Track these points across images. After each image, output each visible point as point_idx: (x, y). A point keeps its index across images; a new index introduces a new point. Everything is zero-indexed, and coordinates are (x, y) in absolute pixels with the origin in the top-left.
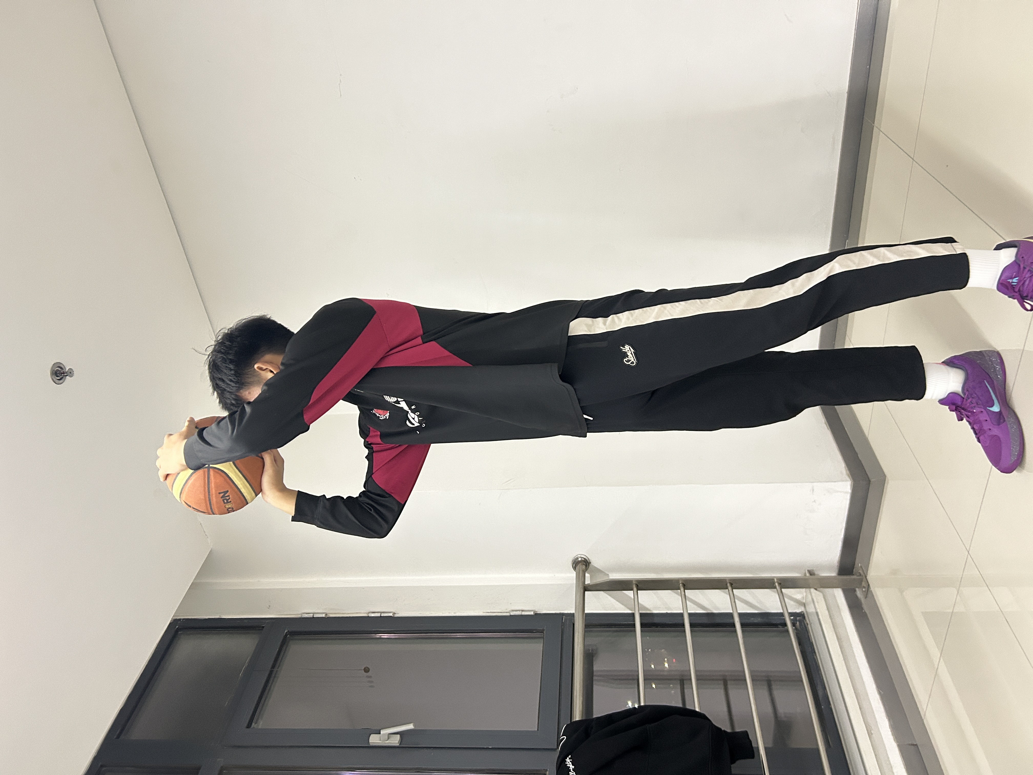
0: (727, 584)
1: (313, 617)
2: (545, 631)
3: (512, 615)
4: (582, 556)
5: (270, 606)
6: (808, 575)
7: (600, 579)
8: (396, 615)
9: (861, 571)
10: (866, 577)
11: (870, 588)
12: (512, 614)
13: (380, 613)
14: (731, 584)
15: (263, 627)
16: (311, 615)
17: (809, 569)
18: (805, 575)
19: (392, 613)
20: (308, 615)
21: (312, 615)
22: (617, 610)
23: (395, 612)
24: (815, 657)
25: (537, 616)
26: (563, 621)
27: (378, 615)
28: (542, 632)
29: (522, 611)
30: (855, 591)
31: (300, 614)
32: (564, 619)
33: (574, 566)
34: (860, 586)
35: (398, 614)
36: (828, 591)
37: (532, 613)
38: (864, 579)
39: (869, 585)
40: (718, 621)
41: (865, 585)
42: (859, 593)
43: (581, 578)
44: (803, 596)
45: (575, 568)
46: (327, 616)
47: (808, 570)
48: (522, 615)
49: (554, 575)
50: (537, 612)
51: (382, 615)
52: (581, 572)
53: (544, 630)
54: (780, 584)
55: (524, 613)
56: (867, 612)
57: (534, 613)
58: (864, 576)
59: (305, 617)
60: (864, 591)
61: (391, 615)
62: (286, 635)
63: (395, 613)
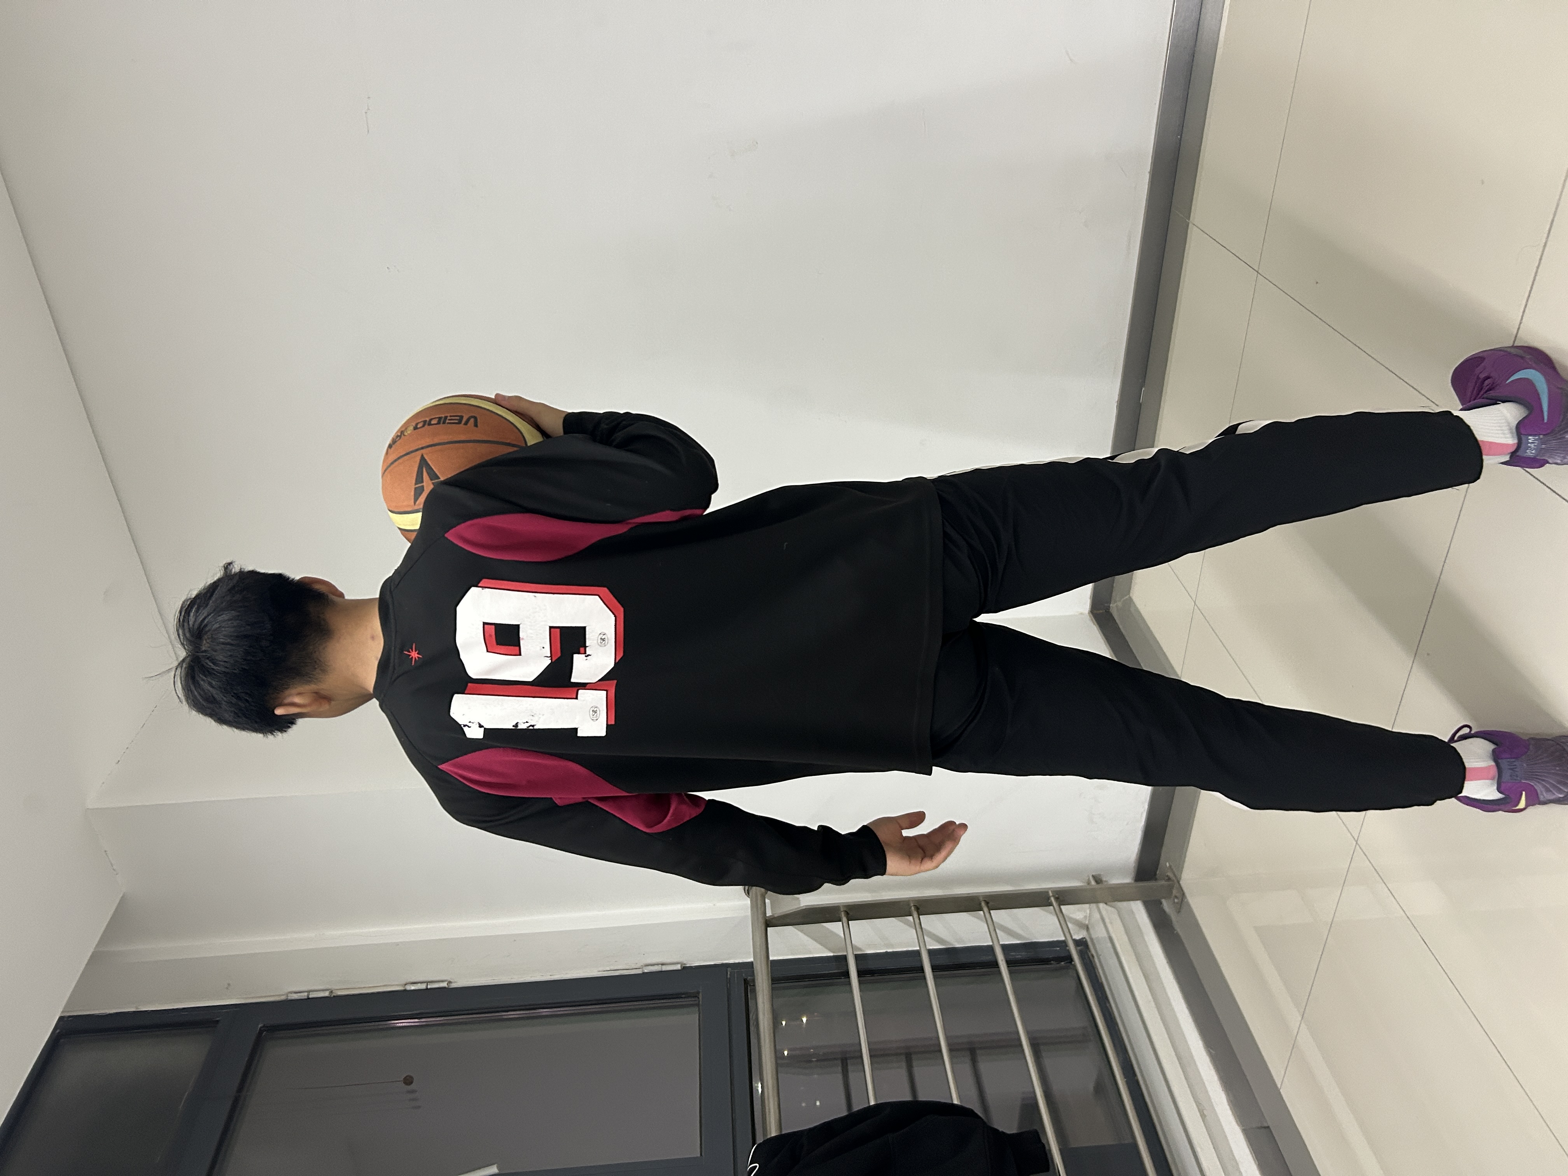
0: (980, 904)
1: (309, 998)
2: (701, 995)
3: (647, 973)
5: (229, 985)
6: (1093, 883)
7: (789, 907)
8: (453, 985)
9: (1170, 874)
10: (1179, 882)
11: (1186, 898)
13: (426, 984)
14: (987, 903)
15: (218, 1021)
16: (304, 996)
18: (1089, 883)
19: (447, 982)
20: (299, 994)
21: (306, 994)
22: (811, 953)
23: (451, 981)
24: (1108, 1005)
25: (687, 971)
26: (729, 976)
27: (423, 986)
28: (696, 996)
29: (662, 964)
30: (1161, 903)
31: (283, 995)
32: (729, 973)
34: (1168, 894)
35: (455, 982)
36: (1124, 905)
37: (678, 967)
38: (1176, 885)
39: (1184, 894)
41: (1177, 895)
42: (1166, 905)
43: (758, 906)
44: (1085, 915)
46: (334, 994)
47: (1093, 876)
48: (661, 971)
49: (714, 905)
50: (685, 964)
51: (429, 987)
52: (759, 897)
53: (698, 993)
54: (1057, 899)
55: (665, 968)
56: (1181, 934)
57: (681, 966)
58: (1176, 881)
59: (293, 998)
60: (1177, 903)
61: (445, 985)
62: (261, 1032)
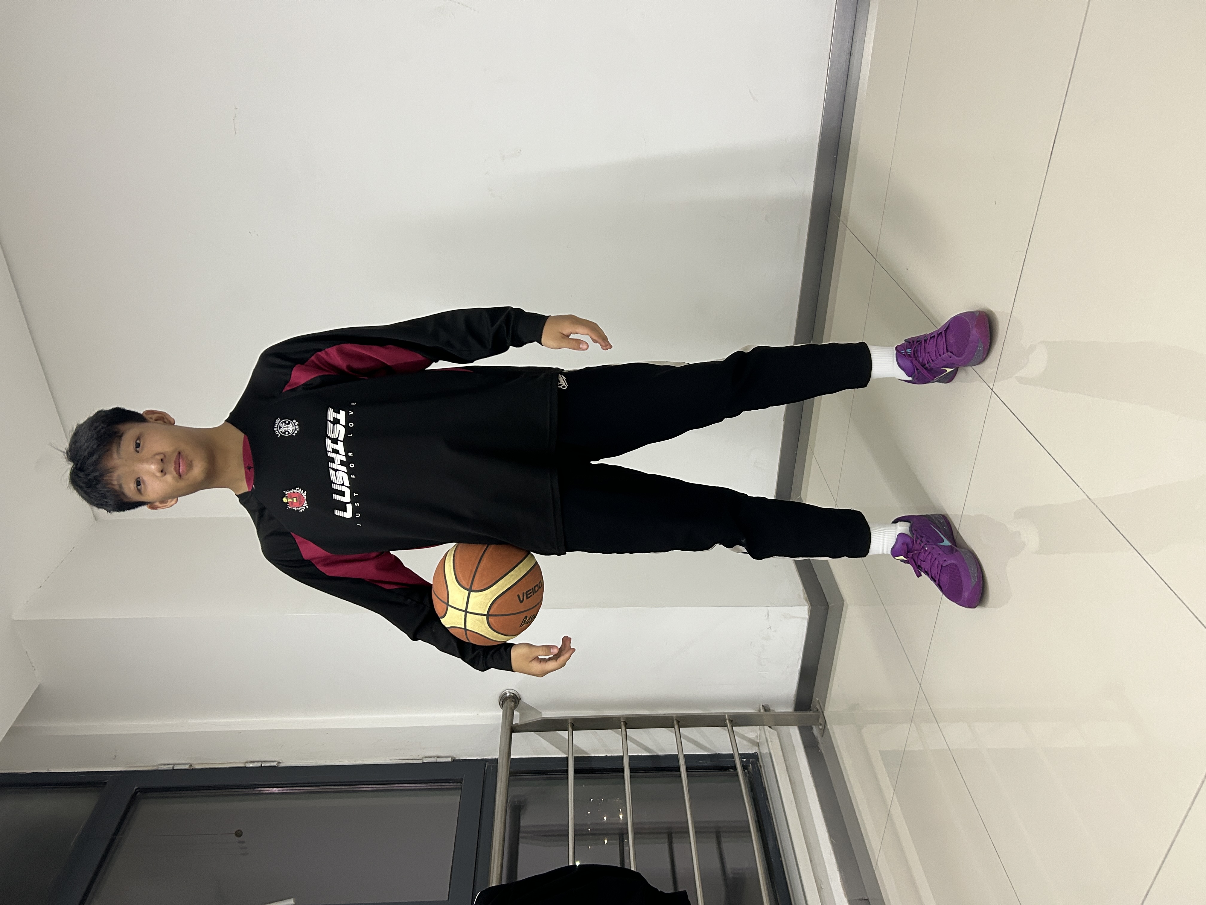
0: (673, 722)
1: (174, 769)
2: (463, 781)
3: (425, 763)
4: (511, 691)
5: (116, 756)
6: (762, 711)
7: (532, 718)
8: (282, 765)
9: (818, 707)
10: (823, 713)
11: (827, 725)
12: (425, 761)
13: (261, 763)
14: (678, 722)
15: (106, 783)
16: (170, 767)
17: (763, 704)
18: (760, 711)
19: (276, 763)
20: (167, 766)
21: (172, 766)
22: (550, 754)
23: (280, 761)
24: (767, 804)
25: (456, 763)
26: (486, 768)
27: (259, 765)
28: (460, 781)
29: (438, 757)
30: (812, 728)
31: (155, 766)
32: (487, 766)
33: (501, 703)
34: (817, 724)
35: (283, 763)
36: (784, 729)
37: (449, 760)
38: (822, 715)
39: (825, 722)
40: (663, 765)
41: (822, 723)
42: (816, 731)
43: (508, 716)
44: (757, 735)
45: (502, 705)
46: (192, 768)
47: (763, 706)
48: (436, 762)
49: (478, 714)
50: (455, 758)
51: (263, 765)
52: (508, 710)
53: (462, 779)
54: (731, 721)
55: (439, 760)
56: (823, 752)
57: (451, 759)
58: (821, 712)
59: (162, 769)
60: (821, 729)
61: (275, 764)
62: (136, 793)
63: (280, 763)
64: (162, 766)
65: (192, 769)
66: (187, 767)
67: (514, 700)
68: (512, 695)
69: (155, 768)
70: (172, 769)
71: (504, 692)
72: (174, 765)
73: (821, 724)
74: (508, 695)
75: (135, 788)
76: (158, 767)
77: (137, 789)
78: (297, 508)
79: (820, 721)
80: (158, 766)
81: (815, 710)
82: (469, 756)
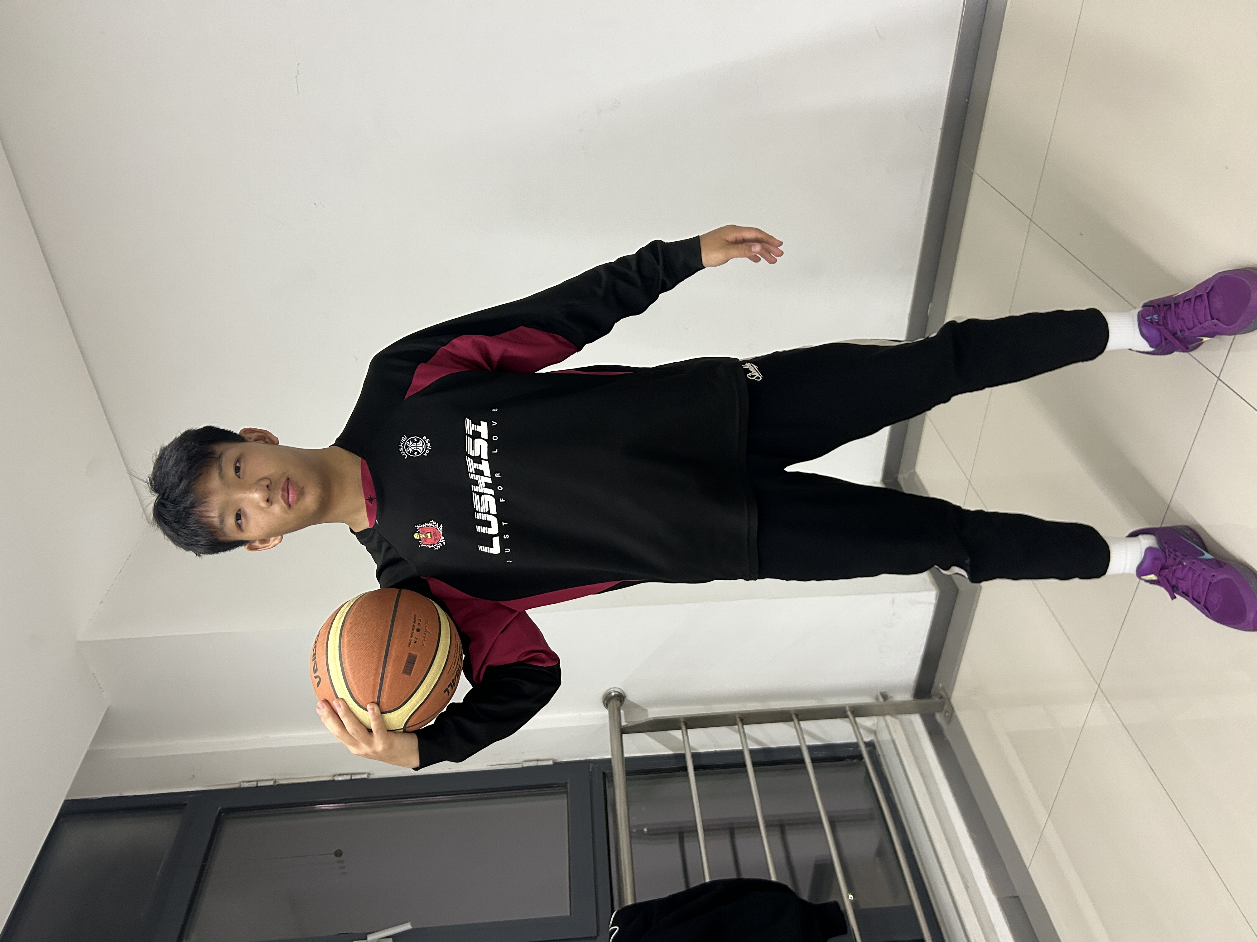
0: (794, 716)
1: (257, 787)
2: (568, 784)
3: (526, 767)
4: (617, 690)
5: (194, 776)
6: (881, 699)
8: (372, 777)
9: (942, 693)
10: (949, 700)
11: (955, 713)
13: (350, 776)
14: (797, 716)
15: (185, 805)
16: (254, 784)
17: (882, 692)
18: (878, 699)
19: (367, 775)
20: (250, 783)
23: (370, 773)
26: (591, 770)
27: (348, 778)
28: (564, 785)
29: (538, 760)
30: (936, 716)
31: (237, 784)
32: (591, 767)
33: (606, 702)
34: (942, 711)
35: (374, 774)
37: (551, 763)
38: (947, 702)
39: (953, 709)
40: (776, 758)
41: (948, 710)
44: (876, 724)
45: (606, 705)
46: (277, 783)
47: (881, 694)
48: (537, 766)
49: (580, 715)
50: (556, 760)
51: (353, 778)
53: (566, 783)
54: (852, 713)
55: (540, 764)
56: (950, 740)
57: (553, 762)
58: (946, 699)
59: (245, 786)
60: (947, 716)
61: (365, 776)
62: (220, 813)
64: (244, 784)
65: (277, 785)
66: (272, 783)
67: (619, 698)
68: (617, 693)
69: (237, 786)
70: (255, 786)
71: (609, 691)
72: (257, 781)
73: (947, 712)
74: (613, 694)
75: (219, 809)
76: (241, 785)
77: (220, 810)
78: (431, 545)
79: (946, 707)
80: (240, 783)
81: (940, 696)
82: (571, 757)
